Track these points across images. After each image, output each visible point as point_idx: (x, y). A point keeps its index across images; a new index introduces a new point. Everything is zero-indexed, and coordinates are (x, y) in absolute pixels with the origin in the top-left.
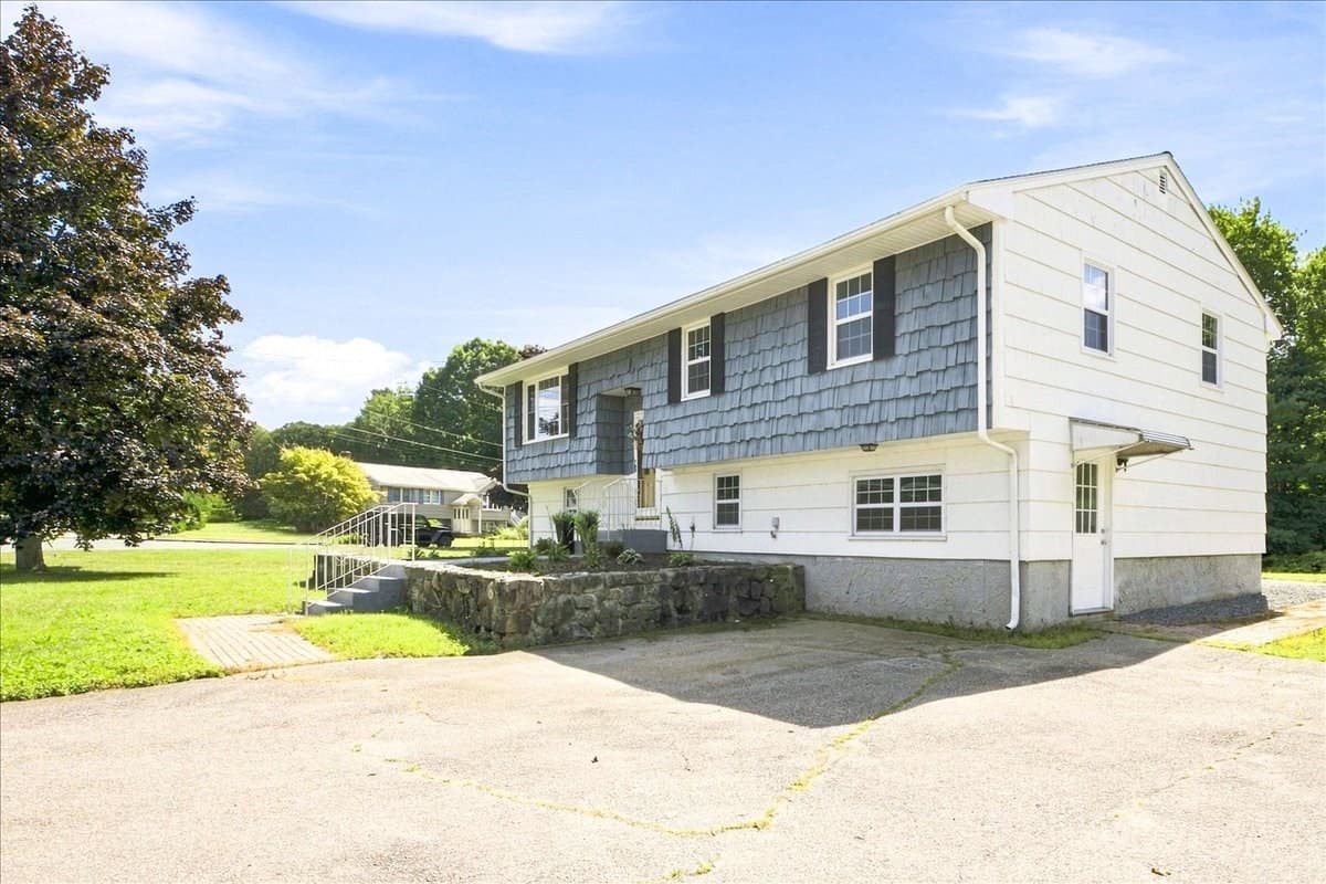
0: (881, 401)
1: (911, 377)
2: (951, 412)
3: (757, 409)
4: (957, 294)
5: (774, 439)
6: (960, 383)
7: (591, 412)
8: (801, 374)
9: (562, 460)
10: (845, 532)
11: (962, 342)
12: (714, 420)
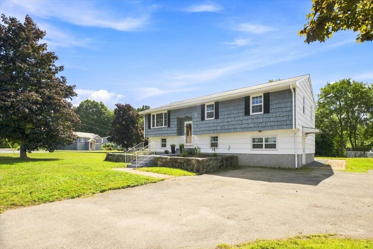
0: (266, 122)
1: (274, 117)
2: (285, 125)
3: (229, 122)
4: (287, 101)
5: (234, 129)
6: (287, 119)
7: (175, 121)
8: (242, 115)
9: (165, 132)
10: (250, 149)
11: (288, 111)
12: (216, 124)
